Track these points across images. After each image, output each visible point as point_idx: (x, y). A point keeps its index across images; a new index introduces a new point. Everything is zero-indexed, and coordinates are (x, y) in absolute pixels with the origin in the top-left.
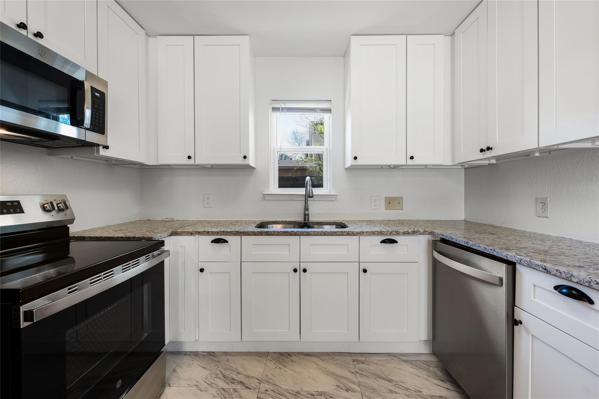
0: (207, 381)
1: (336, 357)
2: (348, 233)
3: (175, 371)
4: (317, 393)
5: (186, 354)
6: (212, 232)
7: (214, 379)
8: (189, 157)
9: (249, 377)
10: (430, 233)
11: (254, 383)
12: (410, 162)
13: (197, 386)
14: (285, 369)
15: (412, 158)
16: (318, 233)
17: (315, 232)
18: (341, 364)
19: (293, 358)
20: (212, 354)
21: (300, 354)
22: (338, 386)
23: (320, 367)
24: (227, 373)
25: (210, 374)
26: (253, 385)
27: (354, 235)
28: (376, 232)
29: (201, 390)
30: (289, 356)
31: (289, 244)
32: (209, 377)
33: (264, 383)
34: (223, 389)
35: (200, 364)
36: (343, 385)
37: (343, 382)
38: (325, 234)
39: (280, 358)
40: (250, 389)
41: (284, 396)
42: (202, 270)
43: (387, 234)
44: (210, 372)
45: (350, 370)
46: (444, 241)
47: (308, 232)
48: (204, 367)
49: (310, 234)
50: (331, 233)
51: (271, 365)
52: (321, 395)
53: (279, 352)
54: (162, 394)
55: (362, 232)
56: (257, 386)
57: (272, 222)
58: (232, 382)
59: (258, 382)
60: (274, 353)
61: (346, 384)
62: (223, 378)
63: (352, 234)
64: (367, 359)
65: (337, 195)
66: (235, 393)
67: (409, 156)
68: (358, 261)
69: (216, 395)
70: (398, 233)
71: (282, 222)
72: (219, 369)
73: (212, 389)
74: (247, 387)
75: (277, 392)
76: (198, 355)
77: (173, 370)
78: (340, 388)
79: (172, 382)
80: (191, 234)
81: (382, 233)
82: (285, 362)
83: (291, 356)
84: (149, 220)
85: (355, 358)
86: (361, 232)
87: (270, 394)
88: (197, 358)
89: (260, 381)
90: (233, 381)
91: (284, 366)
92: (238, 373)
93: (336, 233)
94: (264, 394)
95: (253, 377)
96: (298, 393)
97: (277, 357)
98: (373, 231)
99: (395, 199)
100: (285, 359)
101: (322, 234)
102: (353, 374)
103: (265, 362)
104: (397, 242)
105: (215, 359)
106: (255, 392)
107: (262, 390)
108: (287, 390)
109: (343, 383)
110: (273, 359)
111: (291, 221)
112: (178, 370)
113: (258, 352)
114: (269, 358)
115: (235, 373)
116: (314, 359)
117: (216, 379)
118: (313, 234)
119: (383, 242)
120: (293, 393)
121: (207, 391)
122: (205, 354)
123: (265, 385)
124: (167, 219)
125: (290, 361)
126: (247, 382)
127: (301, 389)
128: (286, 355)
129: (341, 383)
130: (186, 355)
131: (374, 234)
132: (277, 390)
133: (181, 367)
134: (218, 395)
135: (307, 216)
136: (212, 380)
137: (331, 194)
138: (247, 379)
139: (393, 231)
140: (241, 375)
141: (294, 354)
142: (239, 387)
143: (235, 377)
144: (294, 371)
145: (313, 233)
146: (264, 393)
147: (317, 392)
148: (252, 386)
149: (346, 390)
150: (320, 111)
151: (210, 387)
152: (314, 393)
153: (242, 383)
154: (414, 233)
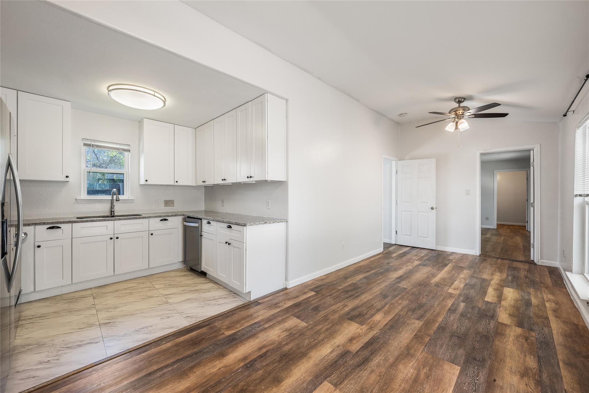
2: (143, 218)
6: (47, 222)
10: (183, 215)
12: (176, 184)
15: (177, 182)
16: (125, 218)
27: (146, 218)
28: (158, 216)
31: (106, 225)
38: (130, 219)
42: (39, 246)
43: (163, 217)
46: (189, 217)
49: (120, 219)
55: (150, 217)
57: (85, 217)
65: (134, 199)
67: (175, 181)
68: (148, 230)
70: (168, 216)
71: (93, 216)
80: (28, 225)
81: (161, 216)
93: (136, 218)
99: (170, 201)
101: (128, 219)
104: (168, 220)
111: (101, 216)
119: (161, 220)
131: (156, 217)
135: (113, 212)
137: (130, 199)
139: (166, 215)
145: (122, 219)
150: (122, 150)
154: (176, 215)
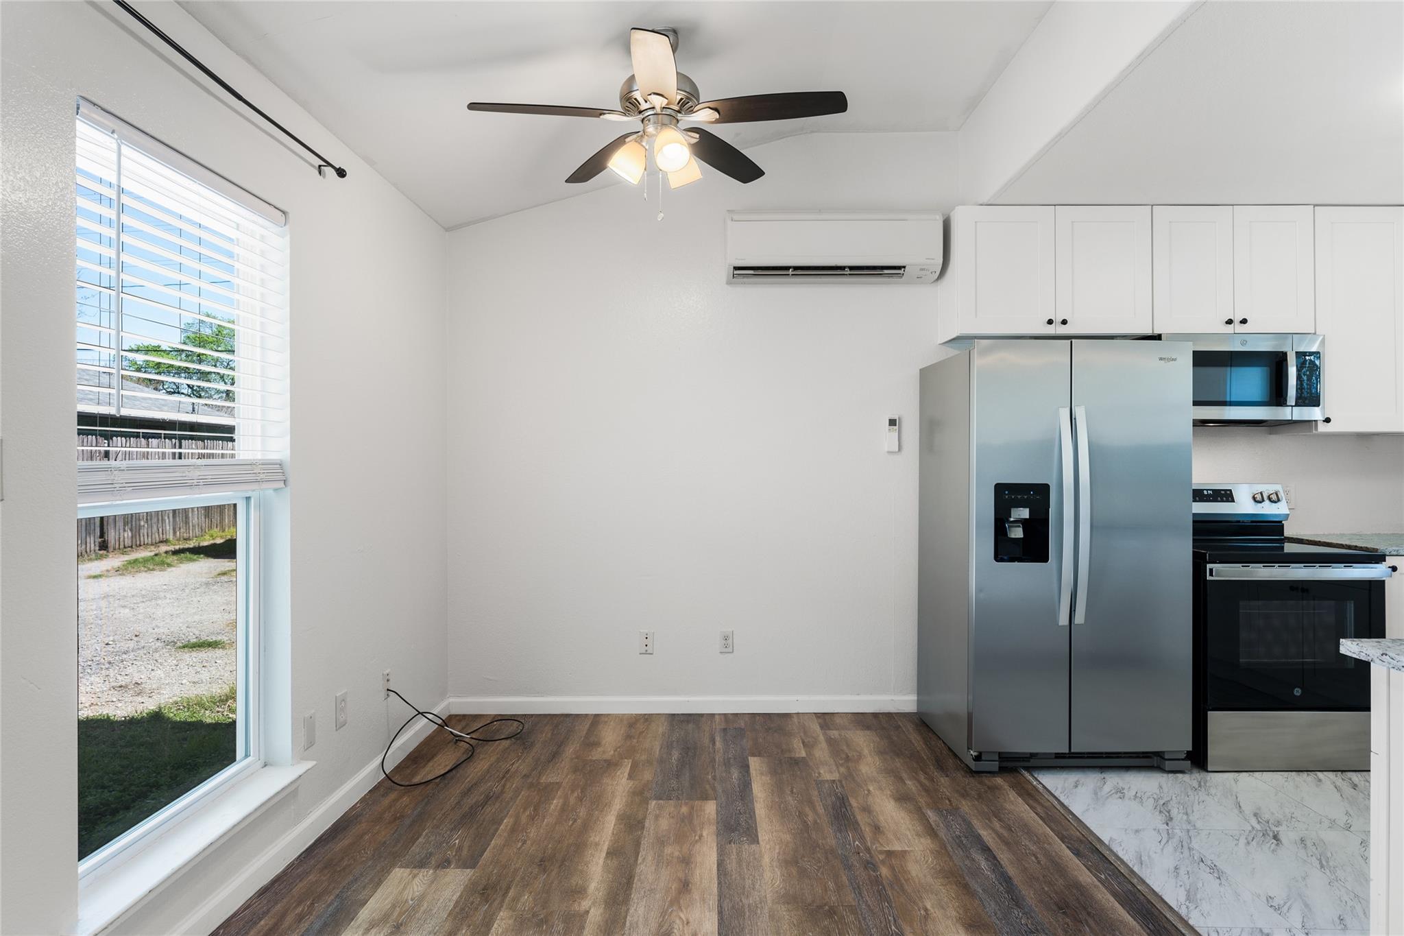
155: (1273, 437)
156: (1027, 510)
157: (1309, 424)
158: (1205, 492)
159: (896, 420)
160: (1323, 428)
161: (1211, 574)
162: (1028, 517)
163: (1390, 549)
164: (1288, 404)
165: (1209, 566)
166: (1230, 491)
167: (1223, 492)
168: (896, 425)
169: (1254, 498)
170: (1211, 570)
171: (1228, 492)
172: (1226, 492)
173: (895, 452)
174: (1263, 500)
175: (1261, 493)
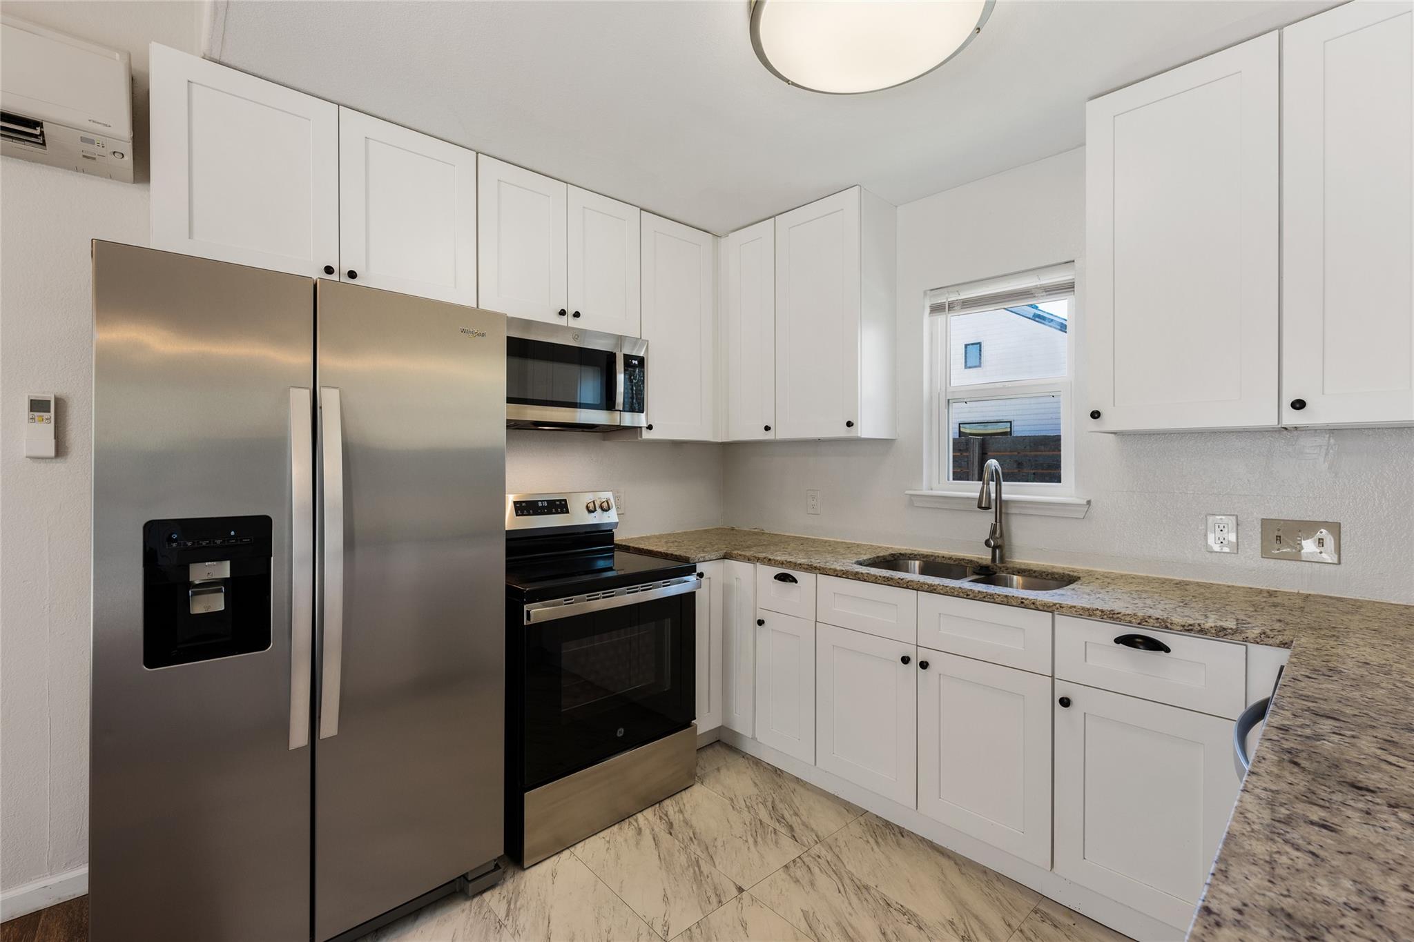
0: (748, 801)
1: (999, 885)
2: (1022, 603)
3: (718, 770)
4: (899, 907)
5: (745, 755)
6: (775, 560)
7: (757, 804)
8: (767, 428)
9: (807, 827)
10: (1284, 644)
11: (808, 838)
12: (1293, 418)
13: (732, 800)
14: (875, 847)
15: (1299, 405)
16: (953, 591)
17: (947, 587)
18: (998, 899)
19: (904, 841)
20: (778, 772)
21: (925, 843)
22: (951, 923)
23: (945, 880)
24: (780, 806)
25: (757, 795)
26: (805, 839)
27: (1039, 609)
28: (1098, 612)
29: (733, 807)
30: (899, 835)
32: (754, 798)
33: (823, 846)
34: (761, 821)
35: (753, 776)
36: (964, 928)
37: (969, 923)
38: (968, 595)
39: (881, 828)
40: (797, 841)
41: (839, 878)
42: (761, 623)
43: (1130, 622)
44: (759, 793)
45: (1008, 918)
47: (931, 585)
48: (755, 783)
49: (935, 590)
50: (980, 596)
51: (856, 829)
52: (904, 914)
53: (886, 820)
54: (688, 787)
55: (1058, 605)
56: (809, 843)
57: (922, 555)
58: (778, 820)
59: (816, 841)
60: (877, 817)
61: (973, 932)
62: (771, 809)
63: (1033, 606)
64: (1076, 926)
65: (1086, 505)
66: (773, 834)
67: (1290, 399)
68: (1050, 675)
69: (748, 823)
71: (943, 557)
72: (774, 795)
73: (747, 813)
74: (794, 837)
75: (834, 868)
76: (759, 765)
77: (716, 767)
78: (953, 928)
79: (706, 781)
81: (1115, 616)
82: (884, 839)
83: (903, 836)
84: (733, 529)
85: (1042, 908)
86: (1055, 605)
87: (821, 863)
88: (755, 767)
89: (819, 840)
90: (781, 820)
91: (877, 842)
92: (796, 814)
93: (993, 598)
94: (810, 858)
95: (812, 830)
96: (867, 889)
97: (877, 825)
98: (1088, 607)
100: (888, 834)
101: (961, 594)
102: (1008, 928)
103: (848, 822)
104: (1167, 649)
105: (777, 779)
106: (801, 849)
107: (813, 852)
108: (852, 874)
109: (967, 924)
110: (867, 825)
111: (963, 559)
112: (723, 771)
113: (849, 803)
114: (862, 820)
115: (792, 812)
116: (944, 862)
117: (760, 805)
118: (942, 592)
119: (1124, 641)
120: (858, 883)
121: (739, 812)
122: (769, 767)
123: (823, 849)
124: (756, 530)
125: (893, 842)
126: (798, 830)
127: (876, 887)
128: (896, 829)
129: (964, 924)
130: (743, 757)
131: (1090, 615)
132: (835, 865)
133: (728, 770)
134: (750, 824)
135: (998, 552)
136: (754, 803)
137: (1072, 500)
138: (802, 827)
139: (1150, 617)
140: (799, 820)
141: (912, 835)
142: (783, 830)
143: (789, 816)
144: (888, 858)
145: (942, 589)
146: (813, 858)
147: (902, 906)
148: (802, 840)
149: (962, 936)
150: (1044, 294)
151: (746, 809)
152: (895, 904)
153: (791, 828)
154: (1222, 634)
155: (607, 443)
156: (227, 564)
157: (635, 430)
158: (540, 504)
159: (49, 401)
160: (646, 435)
161: (529, 618)
162: (229, 576)
163: (699, 556)
164: (616, 408)
165: (526, 608)
166: (565, 500)
167: (558, 503)
168: (49, 412)
169: (587, 507)
170: (528, 612)
171: (563, 503)
172: (560, 503)
173: (51, 458)
174: (595, 510)
175: (594, 502)
